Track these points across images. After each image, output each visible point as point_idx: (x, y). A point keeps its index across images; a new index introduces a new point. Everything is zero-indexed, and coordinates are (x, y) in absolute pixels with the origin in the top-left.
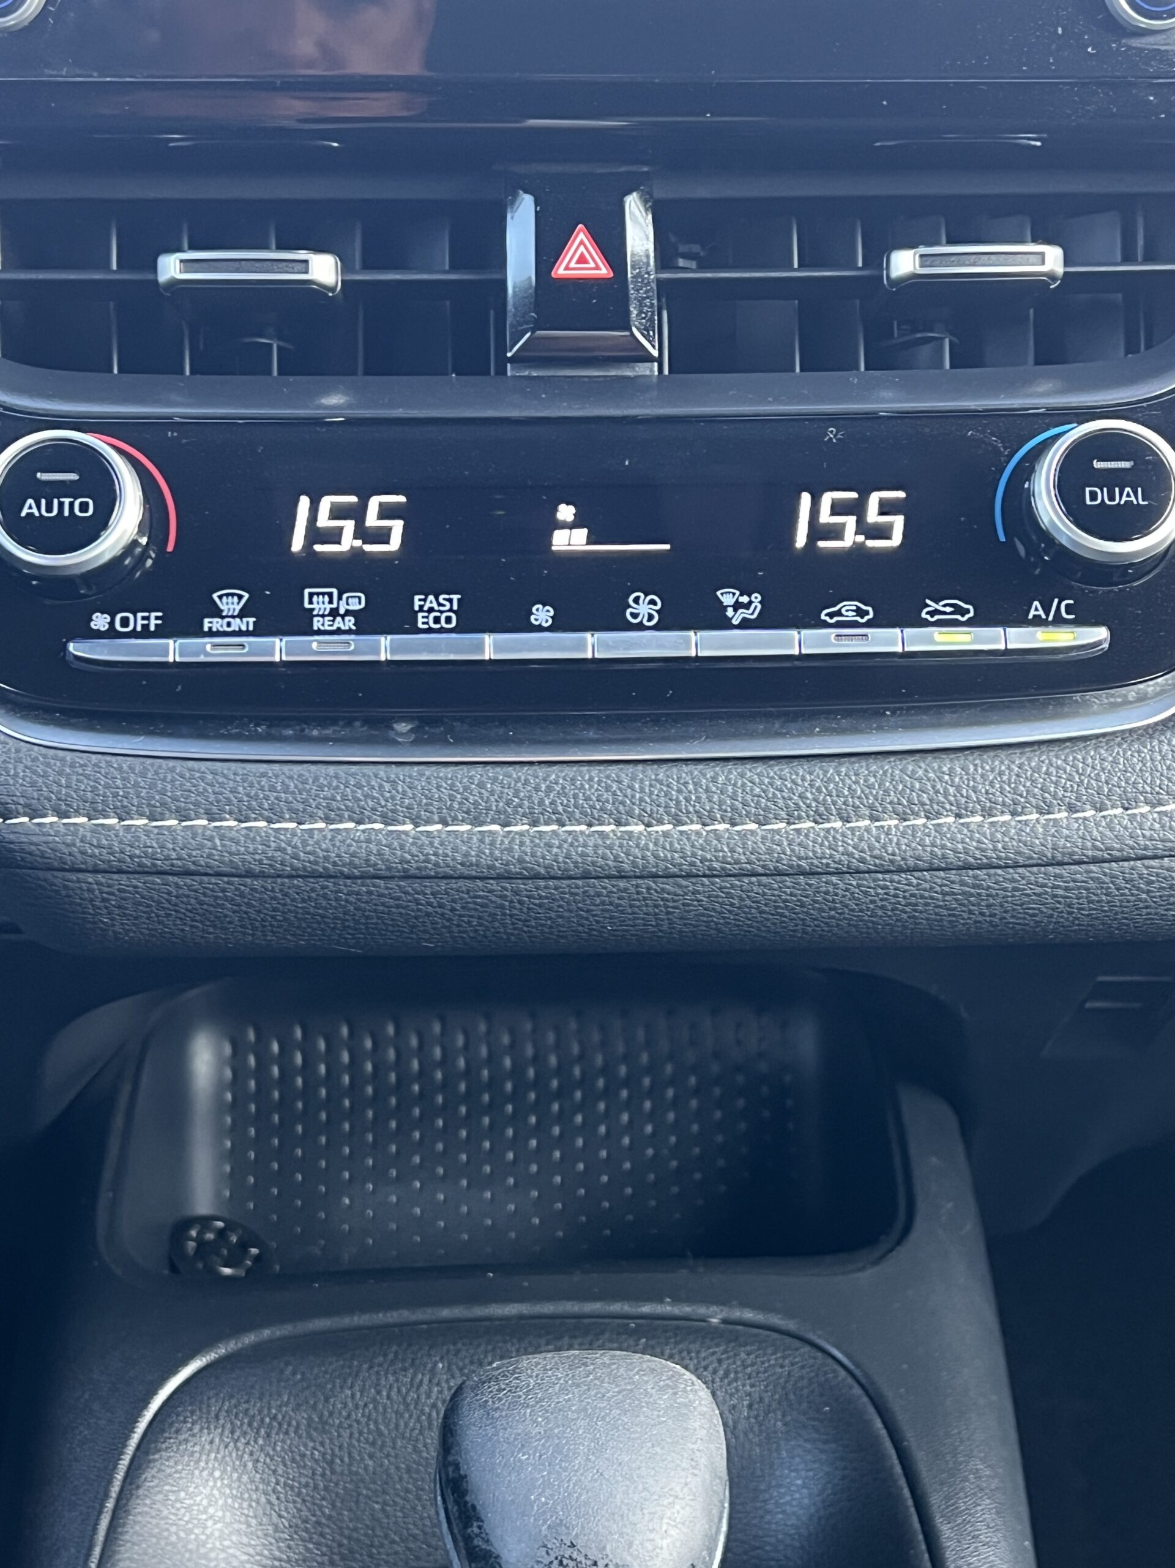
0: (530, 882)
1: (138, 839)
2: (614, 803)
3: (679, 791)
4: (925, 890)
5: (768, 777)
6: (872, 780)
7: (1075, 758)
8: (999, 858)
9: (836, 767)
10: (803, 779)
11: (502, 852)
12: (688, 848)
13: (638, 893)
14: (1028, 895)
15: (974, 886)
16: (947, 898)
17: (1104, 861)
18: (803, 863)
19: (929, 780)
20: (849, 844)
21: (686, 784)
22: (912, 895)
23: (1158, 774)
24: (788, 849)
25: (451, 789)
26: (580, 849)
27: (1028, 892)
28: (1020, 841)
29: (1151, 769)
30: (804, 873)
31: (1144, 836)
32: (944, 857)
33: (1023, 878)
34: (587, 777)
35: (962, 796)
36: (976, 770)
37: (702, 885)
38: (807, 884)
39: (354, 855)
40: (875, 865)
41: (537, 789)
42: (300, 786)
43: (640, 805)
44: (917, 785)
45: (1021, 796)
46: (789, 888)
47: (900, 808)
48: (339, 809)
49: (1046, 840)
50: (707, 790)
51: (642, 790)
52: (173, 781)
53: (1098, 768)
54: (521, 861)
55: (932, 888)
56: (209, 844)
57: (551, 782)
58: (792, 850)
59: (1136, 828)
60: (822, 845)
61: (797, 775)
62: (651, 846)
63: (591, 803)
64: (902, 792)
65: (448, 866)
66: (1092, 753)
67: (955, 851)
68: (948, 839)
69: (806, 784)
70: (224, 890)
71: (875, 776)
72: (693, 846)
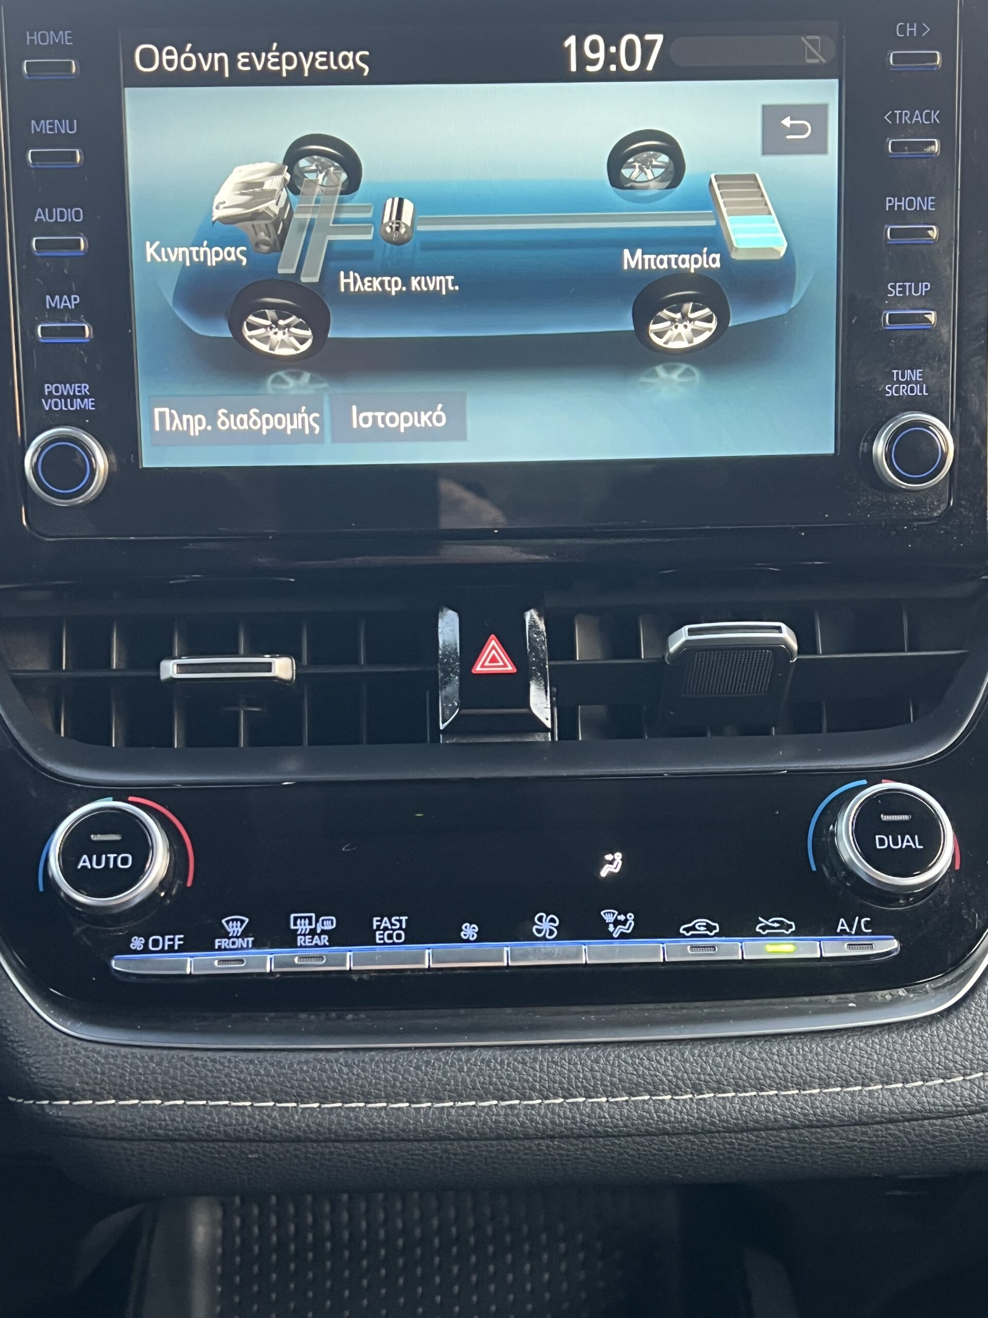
0: (456, 1143)
1: (154, 1114)
2: (519, 1081)
3: (570, 1071)
4: (763, 1145)
5: (638, 1058)
6: (718, 1059)
7: (873, 1041)
8: (818, 1120)
9: (691, 1049)
10: (666, 1060)
11: (433, 1121)
12: (578, 1116)
13: (540, 1150)
14: (841, 1147)
15: (800, 1142)
16: (779, 1151)
17: (898, 1121)
18: (667, 1126)
19: (762, 1060)
20: (702, 1112)
21: (575, 1064)
22: (753, 1149)
23: (938, 1054)
24: (655, 1115)
25: (395, 1071)
26: (494, 1117)
27: (842, 1145)
28: (833, 1107)
29: (932, 1050)
30: (668, 1134)
31: (928, 1102)
32: (776, 1120)
33: (837, 1135)
34: (499, 1060)
35: (789, 1072)
36: (798, 1051)
37: (590, 1143)
38: (671, 1142)
39: (319, 1125)
40: (723, 1127)
41: (461, 1070)
42: (279, 1071)
43: (540, 1081)
44: (753, 1064)
45: (834, 1072)
46: (656, 1144)
47: (741, 1082)
48: (308, 1088)
49: (853, 1106)
50: (592, 1070)
51: (541, 1070)
52: (182, 1067)
53: (892, 1049)
54: (448, 1127)
55: (767, 1143)
56: (209, 1118)
57: (471, 1064)
58: (659, 1117)
59: (922, 1096)
60: (681, 1112)
61: (661, 1055)
62: (549, 1115)
63: (502, 1081)
64: (742, 1071)
65: (392, 1132)
66: (887, 1037)
67: (784, 1116)
68: (778, 1106)
69: (668, 1064)
70: (219, 1153)
71: (721, 1058)
72: (581, 1114)
